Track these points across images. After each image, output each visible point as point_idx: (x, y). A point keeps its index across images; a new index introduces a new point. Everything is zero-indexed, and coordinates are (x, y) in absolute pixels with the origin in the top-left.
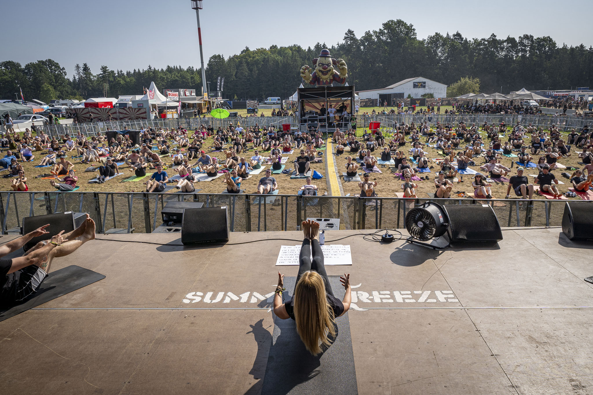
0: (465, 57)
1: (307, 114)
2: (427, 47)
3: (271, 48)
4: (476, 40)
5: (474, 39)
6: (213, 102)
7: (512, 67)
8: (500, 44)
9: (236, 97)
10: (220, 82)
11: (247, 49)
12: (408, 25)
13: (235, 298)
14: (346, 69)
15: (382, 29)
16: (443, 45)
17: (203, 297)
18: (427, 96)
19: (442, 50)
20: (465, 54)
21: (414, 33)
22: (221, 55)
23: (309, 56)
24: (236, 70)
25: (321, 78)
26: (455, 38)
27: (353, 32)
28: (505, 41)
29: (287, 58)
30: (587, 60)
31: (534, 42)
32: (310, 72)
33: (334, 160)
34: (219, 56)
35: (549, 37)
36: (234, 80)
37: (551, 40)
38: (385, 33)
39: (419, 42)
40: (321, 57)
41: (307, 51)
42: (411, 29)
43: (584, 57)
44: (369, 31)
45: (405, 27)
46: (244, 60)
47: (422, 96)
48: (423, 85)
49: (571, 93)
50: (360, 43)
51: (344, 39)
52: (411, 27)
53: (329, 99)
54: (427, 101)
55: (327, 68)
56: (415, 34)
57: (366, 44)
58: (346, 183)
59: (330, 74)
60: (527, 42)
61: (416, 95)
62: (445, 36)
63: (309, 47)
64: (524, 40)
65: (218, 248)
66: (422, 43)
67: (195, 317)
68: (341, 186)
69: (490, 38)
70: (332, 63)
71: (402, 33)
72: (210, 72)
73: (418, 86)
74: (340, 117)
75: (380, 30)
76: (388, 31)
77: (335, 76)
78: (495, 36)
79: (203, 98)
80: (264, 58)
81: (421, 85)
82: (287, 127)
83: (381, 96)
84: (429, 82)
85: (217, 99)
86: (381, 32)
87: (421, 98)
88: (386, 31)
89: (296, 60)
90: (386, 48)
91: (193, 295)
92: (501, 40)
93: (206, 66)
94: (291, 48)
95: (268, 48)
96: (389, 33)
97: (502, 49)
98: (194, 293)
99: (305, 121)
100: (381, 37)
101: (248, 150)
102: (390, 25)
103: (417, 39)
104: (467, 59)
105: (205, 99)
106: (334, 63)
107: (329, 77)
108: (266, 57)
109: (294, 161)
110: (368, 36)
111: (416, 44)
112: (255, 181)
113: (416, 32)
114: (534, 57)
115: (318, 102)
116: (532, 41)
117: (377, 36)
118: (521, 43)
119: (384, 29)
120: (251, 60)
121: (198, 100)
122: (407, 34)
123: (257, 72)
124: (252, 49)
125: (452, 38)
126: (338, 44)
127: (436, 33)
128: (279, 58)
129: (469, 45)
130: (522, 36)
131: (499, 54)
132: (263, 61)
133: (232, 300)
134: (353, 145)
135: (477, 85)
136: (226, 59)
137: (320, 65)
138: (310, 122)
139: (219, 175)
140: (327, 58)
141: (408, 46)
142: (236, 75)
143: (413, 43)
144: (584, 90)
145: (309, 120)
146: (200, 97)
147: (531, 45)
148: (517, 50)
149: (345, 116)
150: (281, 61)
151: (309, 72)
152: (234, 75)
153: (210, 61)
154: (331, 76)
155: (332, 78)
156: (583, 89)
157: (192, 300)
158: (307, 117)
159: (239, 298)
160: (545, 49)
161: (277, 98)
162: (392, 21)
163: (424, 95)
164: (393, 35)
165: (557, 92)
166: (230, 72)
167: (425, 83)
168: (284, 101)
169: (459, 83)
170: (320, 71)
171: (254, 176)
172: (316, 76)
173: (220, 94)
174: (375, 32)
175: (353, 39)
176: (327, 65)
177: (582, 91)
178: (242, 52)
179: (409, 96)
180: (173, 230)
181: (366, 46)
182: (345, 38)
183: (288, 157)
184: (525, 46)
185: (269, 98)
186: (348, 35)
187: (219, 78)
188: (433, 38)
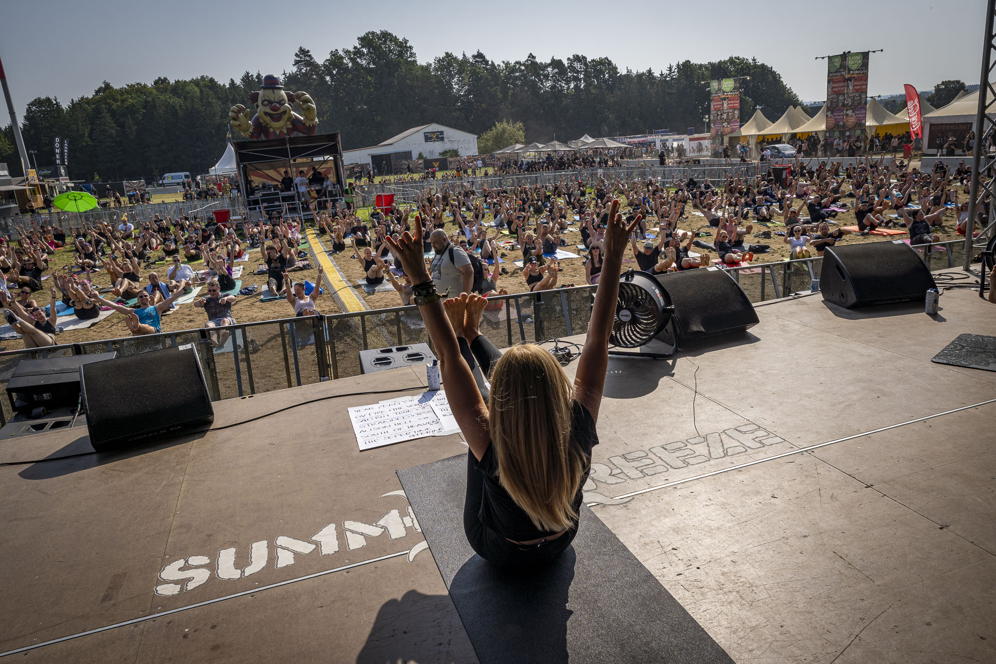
0: (496, 91)
1: (257, 190)
2: (435, 75)
3: (156, 82)
4: (507, 64)
5: (504, 62)
6: (51, 188)
7: (563, 104)
8: (543, 70)
9: (97, 177)
10: (60, 147)
11: (107, 86)
12: (401, 40)
13: (305, 548)
14: (314, 109)
15: (359, 46)
16: (460, 72)
17: (212, 567)
18: (449, 154)
19: (460, 81)
20: (495, 85)
21: (411, 53)
22: (52, 97)
23: (234, 96)
24: (90, 126)
25: (271, 127)
26: (476, 61)
27: (308, 51)
28: (549, 65)
29: (192, 100)
30: (660, 91)
31: (588, 65)
32: (248, 116)
33: (332, 261)
34: (48, 100)
35: (607, 58)
36: (88, 145)
37: (610, 63)
38: (363, 54)
39: (422, 67)
40: (264, 88)
41: (228, 86)
42: (406, 47)
43: (655, 87)
44: (337, 50)
45: (396, 44)
46: (103, 106)
47: (440, 154)
48: (440, 137)
49: (650, 138)
50: (323, 71)
51: (294, 65)
52: (406, 43)
53: (294, 161)
54: (451, 162)
55: (279, 109)
56: (413, 55)
57: (334, 72)
58: (370, 297)
59: (285, 120)
60: (579, 66)
61: (432, 153)
62: (460, 57)
63: (232, 81)
64: (575, 63)
65: (196, 442)
66: (426, 69)
67: (214, 627)
68: (364, 302)
69: (528, 60)
70: (287, 100)
71: (393, 53)
72: (32, 132)
73: (431, 138)
74: (318, 192)
75: (355, 48)
76: (369, 50)
77: (295, 122)
78: (534, 57)
79: (27, 179)
80: (146, 102)
81: (437, 137)
82: (223, 216)
83: (375, 158)
84: (450, 132)
85: (58, 180)
86: (357, 52)
87: (439, 157)
88: (365, 50)
89: (209, 104)
90: (370, 78)
91: (180, 569)
92: (543, 63)
93: (21, 121)
94: (195, 82)
95: (150, 84)
96: (371, 53)
97: (546, 77)
98: (181, 563)
99: (256, 202)
100: (358, 60)
101: (153, 263)
102: (371, 40)
103: (418, 63)
104: (499, 93)
105: (32, 182)
106: (291, 99)
107: (285, 125)
108: (150, 99)
109: (256, 272)
110: (335, 60)
111: (417, 72)
112: (189, 315)
113: (414, 51)
114: (591, 88)
115: (274, 168)
116: (586, 64)
117: (351, 59)
118: (572, 68)
119: (363, 47)
120: (118, 106)
121: (17, 185)
122: (401, 54)
123: (135, 127)
124: (116, 86)
125: (471, 60)
126: (284, 74)
127: (447, 53)
128: (176, 101)
129: (499, 72)
130: (572, 57)
131: (543, 85)
132: (145, 107)
133: (296, 554)
134: (360, 233)
135: (521, 132)
136: (65, 105)
137: (266, 103)
138: (265, 204)
139: (103, 315)
140: (276, 91)
141: (406, 75)
142: (90, 136)
143: (412, 70)
144: (665, 133)
145: (263, 201)
146: (21, 178)
147: (586, 71)
148: (567, 78)
149: (330, 188)
150: (180, 106)
151: (246, 116)
152: (86, 134)
153: (29, 111)
154: (289, 123)
155: (291, 126)
156: (662, 132)
157: (183, 582)
158: (258, 195)
159: (314, 547)
160: (604, 76)
161: (183, 174)
162: (373, 33)
163: (444, 153)
164: (378, 57)
165: (630, 138)
166: (78, 130)
167: (442, 133)
168: (199, 177)
169: (494, 131)
170: (266, 114)
171: (182, 306)
172: (260, 124)
173: (63, 171)
174: (347, 52)
175: (311, 63)
176: (278, 103)
177: (662, 136)
178: (97, 92)
179: (420, 156)
180: (48, 427)
181: (335, 76)
182: (297, 62)
183: (242, 267)
184: (578, 72)
185: (166, 175)
186: (301, 58)
187: (57, 140)
188: (443, 62)
